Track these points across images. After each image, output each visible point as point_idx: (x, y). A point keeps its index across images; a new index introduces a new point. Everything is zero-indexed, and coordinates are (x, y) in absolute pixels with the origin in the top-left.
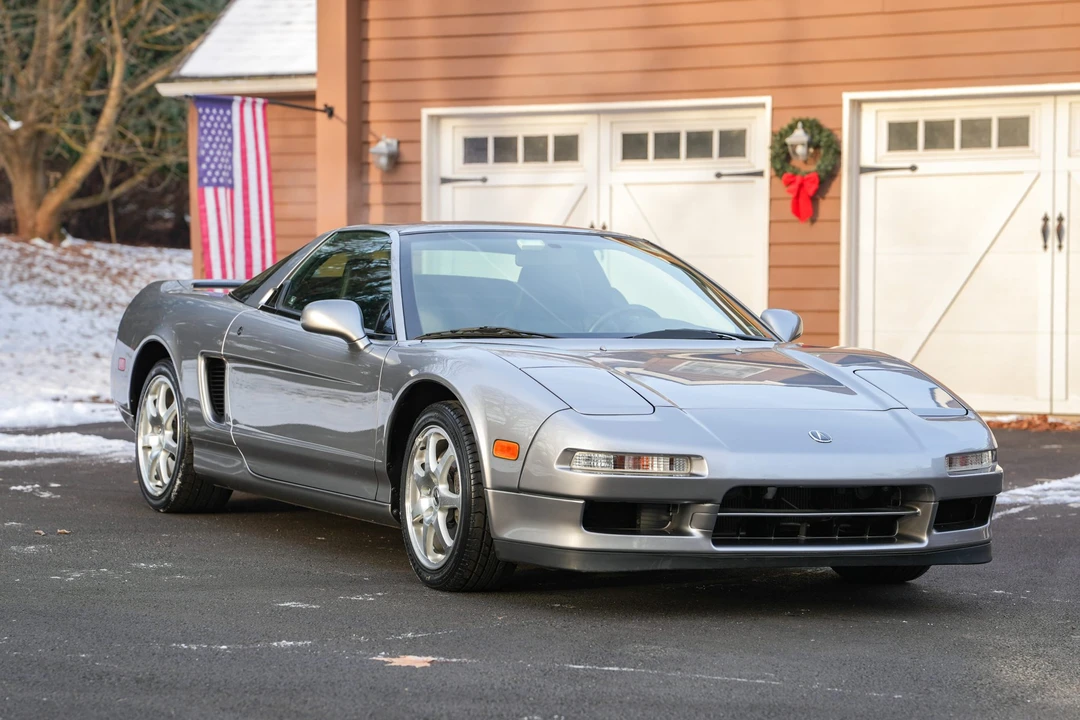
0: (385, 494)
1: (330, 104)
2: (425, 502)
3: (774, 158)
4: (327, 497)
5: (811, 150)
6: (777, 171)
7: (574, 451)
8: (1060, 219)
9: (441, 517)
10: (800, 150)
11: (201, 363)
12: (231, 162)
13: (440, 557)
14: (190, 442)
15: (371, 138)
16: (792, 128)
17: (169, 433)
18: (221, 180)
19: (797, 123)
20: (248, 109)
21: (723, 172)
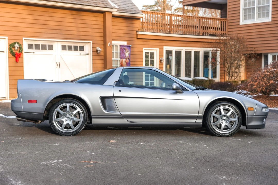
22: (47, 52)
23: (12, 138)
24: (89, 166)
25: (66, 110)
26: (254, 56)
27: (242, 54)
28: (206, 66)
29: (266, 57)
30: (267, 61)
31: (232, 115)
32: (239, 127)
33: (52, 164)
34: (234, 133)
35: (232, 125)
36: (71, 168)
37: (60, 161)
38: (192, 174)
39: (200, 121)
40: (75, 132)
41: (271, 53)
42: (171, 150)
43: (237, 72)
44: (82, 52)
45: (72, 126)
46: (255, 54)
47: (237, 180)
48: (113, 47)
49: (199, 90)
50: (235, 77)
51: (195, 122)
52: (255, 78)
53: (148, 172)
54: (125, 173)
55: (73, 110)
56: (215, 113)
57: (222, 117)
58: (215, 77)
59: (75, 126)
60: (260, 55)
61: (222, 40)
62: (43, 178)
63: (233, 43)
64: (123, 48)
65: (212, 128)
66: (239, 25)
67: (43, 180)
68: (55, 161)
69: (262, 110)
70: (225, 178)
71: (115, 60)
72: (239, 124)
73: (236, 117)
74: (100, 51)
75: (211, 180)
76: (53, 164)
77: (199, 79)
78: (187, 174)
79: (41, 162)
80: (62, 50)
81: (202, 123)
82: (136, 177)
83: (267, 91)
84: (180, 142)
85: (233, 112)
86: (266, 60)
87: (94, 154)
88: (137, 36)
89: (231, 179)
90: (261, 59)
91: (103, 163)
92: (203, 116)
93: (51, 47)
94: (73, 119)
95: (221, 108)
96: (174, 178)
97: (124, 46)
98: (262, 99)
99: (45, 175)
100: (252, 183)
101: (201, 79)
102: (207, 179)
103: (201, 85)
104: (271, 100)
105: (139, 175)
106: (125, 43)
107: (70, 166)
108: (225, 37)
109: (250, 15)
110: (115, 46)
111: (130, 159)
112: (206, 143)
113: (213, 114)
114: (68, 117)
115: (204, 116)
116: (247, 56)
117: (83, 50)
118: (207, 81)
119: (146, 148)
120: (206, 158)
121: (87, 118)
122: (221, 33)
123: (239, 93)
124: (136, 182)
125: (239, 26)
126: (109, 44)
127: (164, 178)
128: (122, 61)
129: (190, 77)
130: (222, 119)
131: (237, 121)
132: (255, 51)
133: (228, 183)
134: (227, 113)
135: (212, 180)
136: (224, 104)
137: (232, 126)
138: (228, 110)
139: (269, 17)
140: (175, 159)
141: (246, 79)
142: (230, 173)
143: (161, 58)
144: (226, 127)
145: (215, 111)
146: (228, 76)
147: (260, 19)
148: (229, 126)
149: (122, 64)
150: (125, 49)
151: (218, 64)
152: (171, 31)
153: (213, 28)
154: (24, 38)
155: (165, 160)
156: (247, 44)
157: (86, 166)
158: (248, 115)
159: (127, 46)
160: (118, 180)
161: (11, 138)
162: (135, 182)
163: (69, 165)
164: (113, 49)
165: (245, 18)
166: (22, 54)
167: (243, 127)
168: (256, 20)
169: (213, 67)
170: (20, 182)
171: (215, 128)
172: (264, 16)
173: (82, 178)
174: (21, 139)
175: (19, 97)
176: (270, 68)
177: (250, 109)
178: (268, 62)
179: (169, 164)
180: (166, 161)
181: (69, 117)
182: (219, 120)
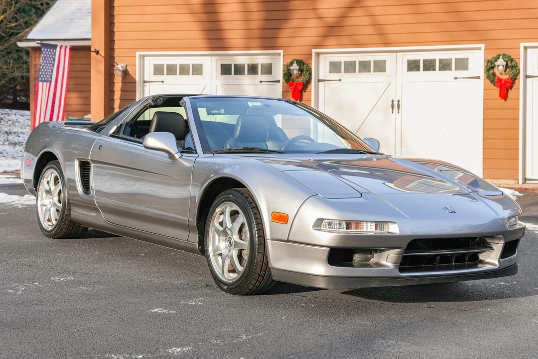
0: (194, 238)
1: (97, 50)
2: (223, 245)
3: (284, 75)
4: (141, 234)
5: (299, 72)
6: (286, 80)
7: (322, 220)
8: (399, 101)
9: (235, 253)
10: (295, 72)
11: (77, 163)
12: (52, 72)
13: (233, 276)
14: (69, 203)
15: (115, 64)
16: (292, 63)
17: (56, 198)
18: (46, 79)
19: (294, 61)
20: (63, 50)
21: (263, 80)
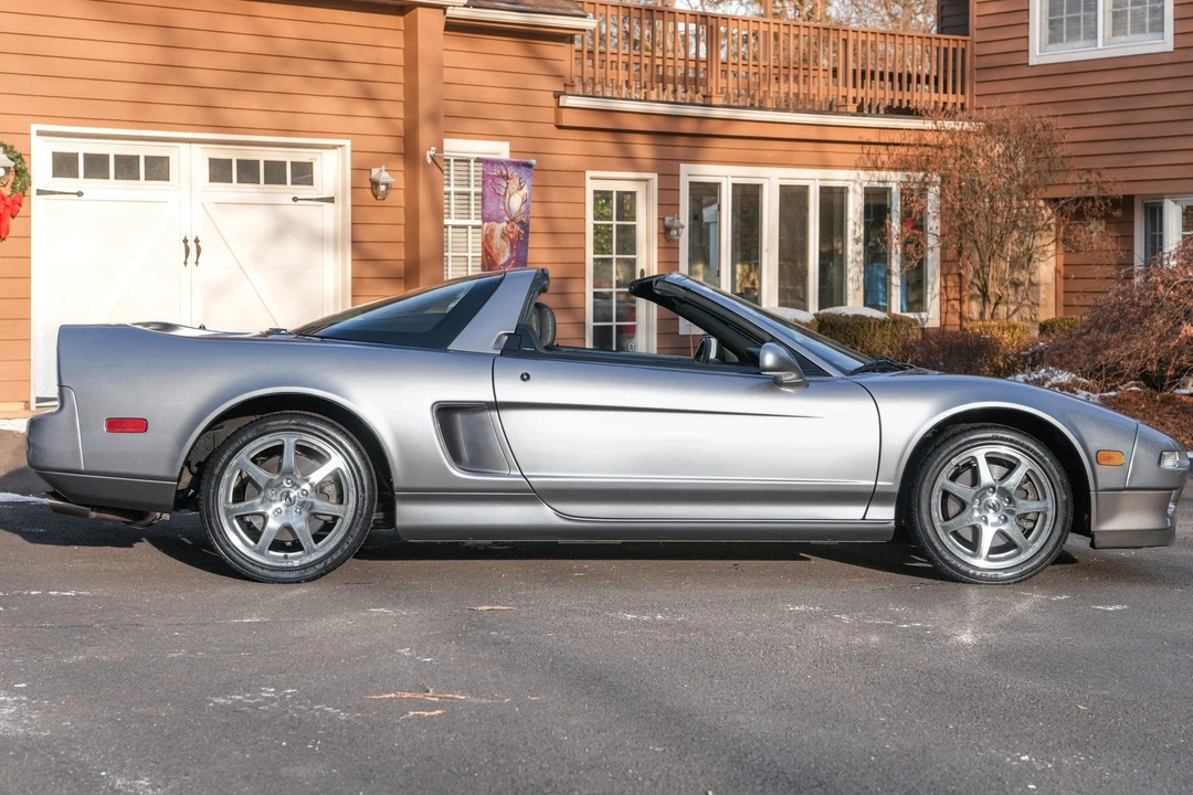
22: (142, 188)
23: (33, 593)
24: (427, 714)
25: (280, 465)
26: (1100, 210)
27: (1044, 200)
28: (875, 255)
29: (1155, 214)
30: (1158, 233)
31: (1026, 486)
32: (1060, 538)
33: (259, 704)
34: (1037, 566)
35: (1027, 533)
36: (347, 722)
37: (291, 693)
38: (883, 747)
39: (885, 514)
40: (318, 567)
41: (1174, 196)
42: (770, 644)
43: (1022, 284)
44: (303, 191)
45: (306, 539)
46: (1104, 198)
47: (1084, 769)
48: (448, 165)
49: (874, 371)
50: (1013, 308)
51: (864, 519)
52: (1111, 312)
53: (693, 740)
54: (591, 742)
55: (313, 462)
56: (953, 478)
57: (981, 495)
58: (917, 306)
59: (317, 538)
60: (1127, 203)
61: (952, 133)
62: (241, 763)
63: (1001, 151)
64: (496, 171)
65: (937, 544)
66: (1027, 64)
67: (246, 773)
68: (268, 693)
69: (1159, 462)
70: (1030, 761)
71: (454, 227)
72: (1059, 526)
73: (1045, 497)
74: (387, 185)
75: (972, 772)
76: (265, 704)
77: (847, 316)
78: (860, 745)
79: (209, 698)
80: (210, 181)
81: (893, 524)
82: (642, 759)
83: (1168, 373)
84: (802, 608)
85: (1030, 470)
86: (1154, 229)
87: (431, 662)
88: (558, 116)
89: (1058, 765)
90: (1132, 222)
91: (484, 701)
92: (896, 490)
93: (158, 169)
94: (312, 504)
95: (980, 454)
96: (809, 765)
97: (499, 163)
98: (1143, 410)
99: (243, 752)
100: (1148, 782)
101: (856, 316)
102: (953, 768)
103: (856, 342)
104: (1184, 416)
105: (656, 752)
106: (501, 150)
107: (343, 716)
108: (964, 120)
109: (1078, 19)
110: (455, 161)
111: (597, 685)
112: (919, 613)
113: (943, 480)
114: (288, 496)
115: (901, 489)
116: (1066, 208)
117: (310, 182)
118: (883, 323)
119: (656, 634)
120: (932, 680)
121: (371, 501)
122: (945, 103)
123: (1039, 383)
124: (651, 780)
125: (1025, 72)
126: (432, 153)
127: (766, 762)
128: (492, 230)
129: (805, 308)
130: (983, 502)
131: (1051, 514)
132: (1105, 186)
133: (1045, 784)
134: (1004, 478)
135: (978, 771)
136: (990, 435)
137: (1027, 536)
138: (1010, 466)
139: (1163, 30)
140: (793, 681)
141: (1061, 314)
142: (1047, 740)
143: (668, 219)
144: (1001, 542)
145: (949, 470)
146: (981, 300)
147: (1123, 38)
148: (1016, 536)
149: (490, 247)
150: (507, 178)
151: (932, 248)
152: (714, 94)
153: (887, 77)
154: (35, 128)
155: (752, 687)
156: (1065, 154)
157: (412, 713)
158: (1100, 486)
159: (518, 165)
160: (571, 773)
161: (29, 595)
162: (644, 780)
163: (335, 708)
164: (449, 175)
165: (1054, 38)
166: (25, 199)
167: (1076, 542)
168: (1106, 44)
169: (908, 259)
170: (145, 782)
171: (951, 542)
172: (1139, 28)
173: (409, 762)
174: (78, 595)
175: (67, 405)
176: (1177, 267)
177: (1109, 458)
178: (1161, 237)
179: (774, 706)
180: (755, 690)
181: (292, 496)
182: (968, 510)
